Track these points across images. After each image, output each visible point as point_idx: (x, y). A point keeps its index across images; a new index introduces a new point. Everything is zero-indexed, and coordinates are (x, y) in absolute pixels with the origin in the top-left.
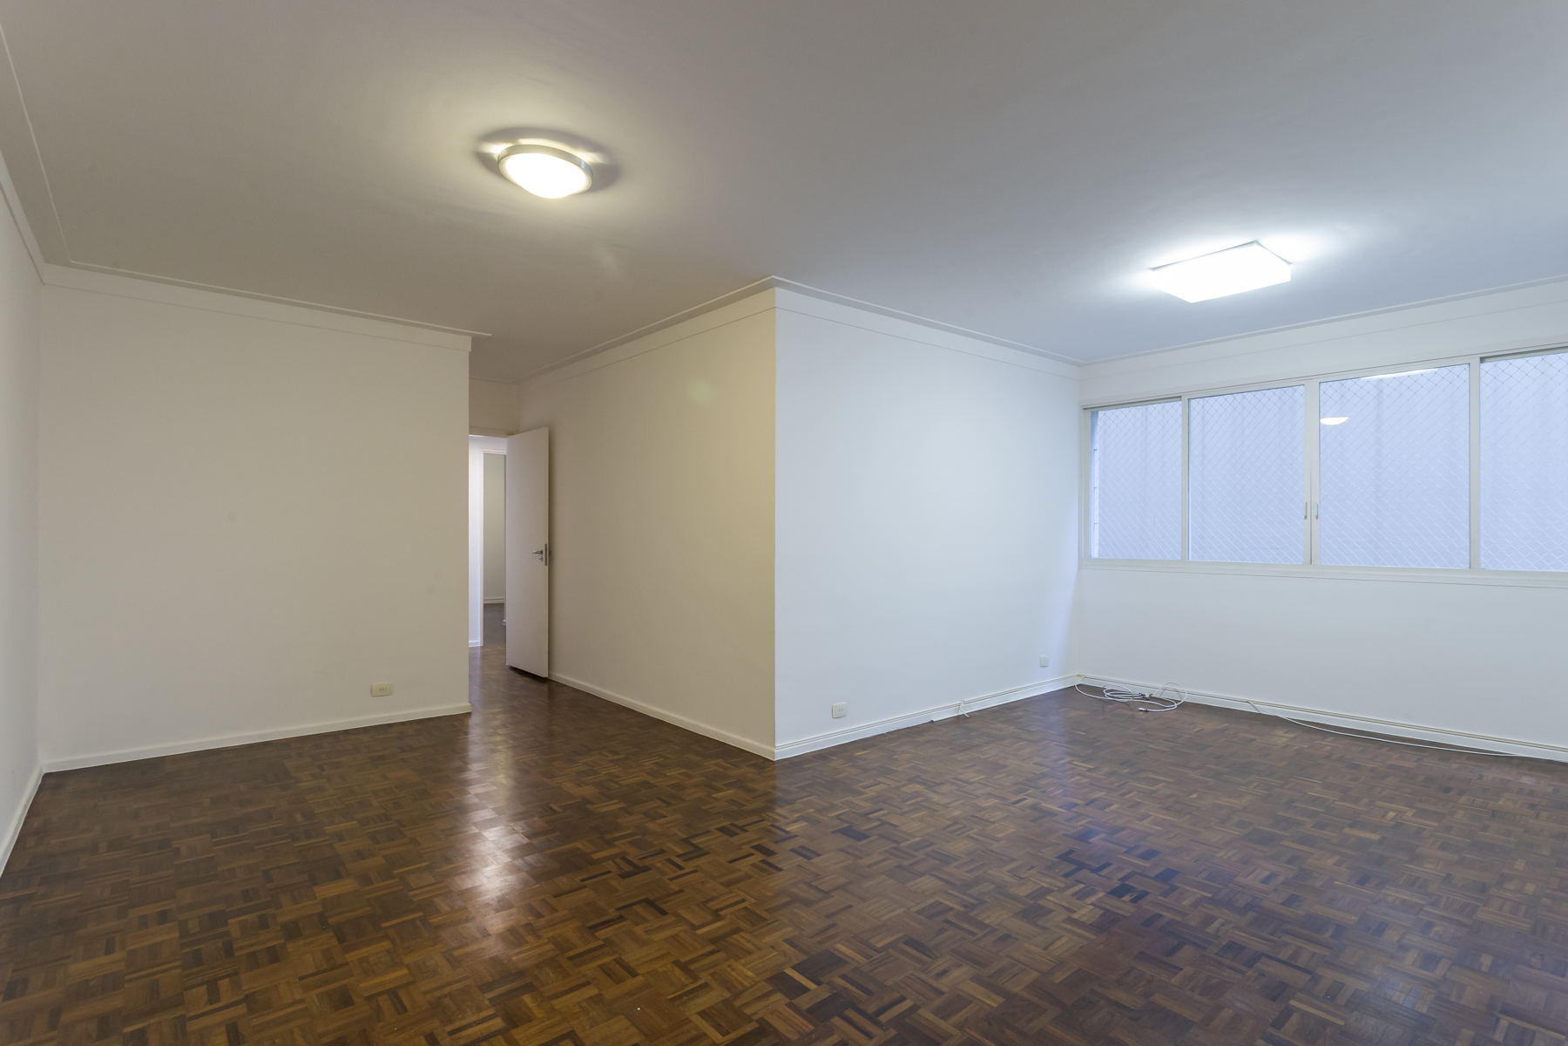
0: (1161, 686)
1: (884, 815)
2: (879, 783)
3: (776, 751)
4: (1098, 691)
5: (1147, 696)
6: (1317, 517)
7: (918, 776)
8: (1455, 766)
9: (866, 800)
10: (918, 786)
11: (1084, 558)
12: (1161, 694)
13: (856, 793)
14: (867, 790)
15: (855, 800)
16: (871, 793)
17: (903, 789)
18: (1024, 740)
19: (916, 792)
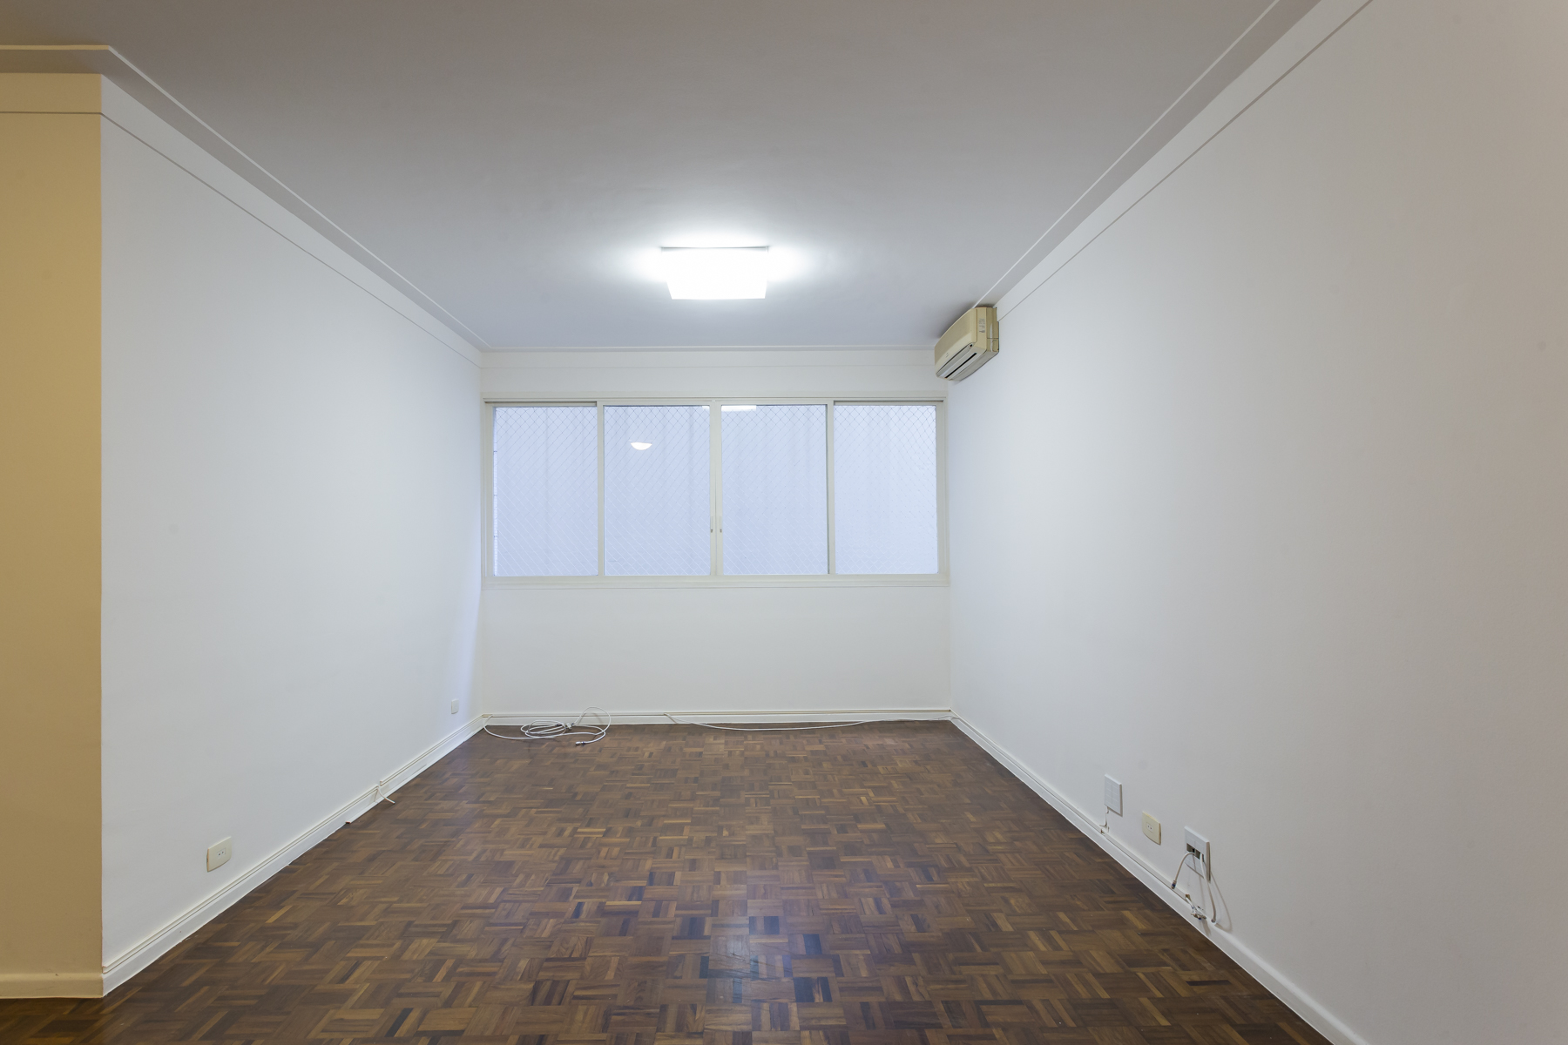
0: (581, 713)
1: (421, 1020)
2: (358, 963)
3: (104, 977)
4: (515, 730)
5: (569, 727)
6: (721, 531)
7: (410, 924)
8: (844, 740)
9: (365, 1004)
10: (425, 941)
11: (487, 577)
12: (580, 721)
13: (338, 999)
14: (348, 984)
15: (345, 1014)
16: (359, 984)
17: (406, 956)
18: (497, 816)
19: (431, 953)
